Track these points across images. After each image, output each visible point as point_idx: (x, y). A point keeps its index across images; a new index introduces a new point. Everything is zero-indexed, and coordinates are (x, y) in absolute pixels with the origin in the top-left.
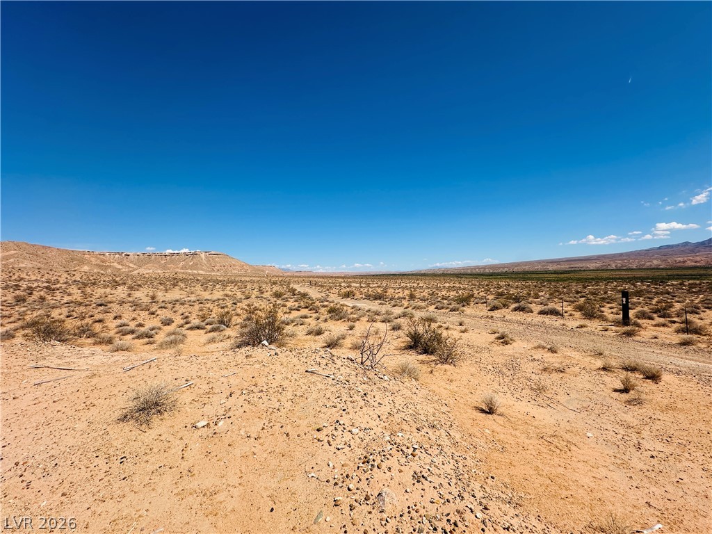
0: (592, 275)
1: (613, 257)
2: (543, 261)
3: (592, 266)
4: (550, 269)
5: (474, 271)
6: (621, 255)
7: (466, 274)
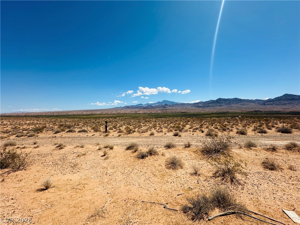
0: (98, 116)
1: (104, 110)
2: (82, 110)
3: (98, 113)
4: (84, 114)
5: (47, 114)
6: (106, 109)
7: (42, 116)
